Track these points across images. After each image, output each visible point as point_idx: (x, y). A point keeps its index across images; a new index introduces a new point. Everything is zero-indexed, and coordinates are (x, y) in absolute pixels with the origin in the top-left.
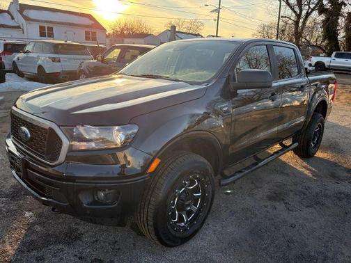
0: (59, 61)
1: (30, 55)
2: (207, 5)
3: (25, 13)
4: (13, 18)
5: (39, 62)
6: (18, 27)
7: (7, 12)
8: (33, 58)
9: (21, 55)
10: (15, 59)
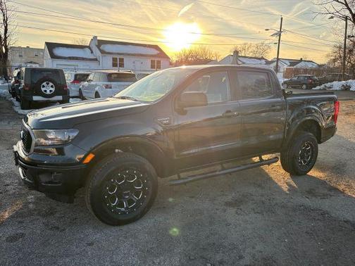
0: (111, 88)
1: (92, 83)
2: (267, 30)
3: (102, 47)
4: (92, 52)
5: (97, 89)
6: (96, 60)
7: (89, 47)
8: (93, 85)
9: (86, 83)
10: (81, 87)
